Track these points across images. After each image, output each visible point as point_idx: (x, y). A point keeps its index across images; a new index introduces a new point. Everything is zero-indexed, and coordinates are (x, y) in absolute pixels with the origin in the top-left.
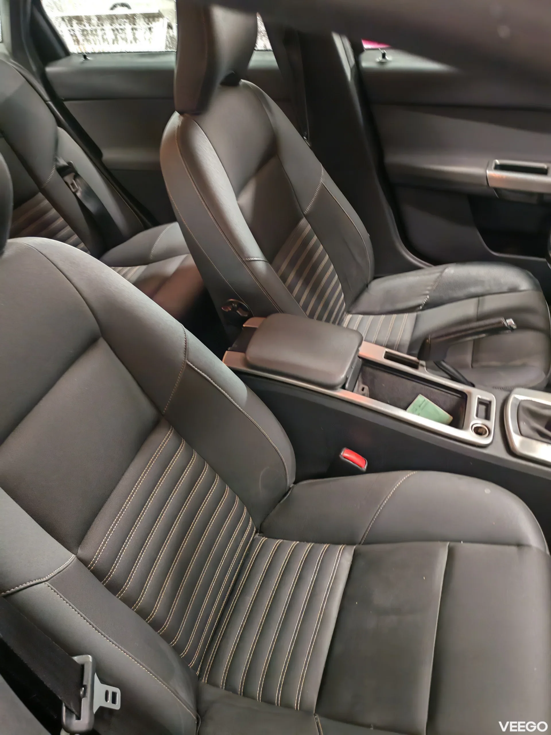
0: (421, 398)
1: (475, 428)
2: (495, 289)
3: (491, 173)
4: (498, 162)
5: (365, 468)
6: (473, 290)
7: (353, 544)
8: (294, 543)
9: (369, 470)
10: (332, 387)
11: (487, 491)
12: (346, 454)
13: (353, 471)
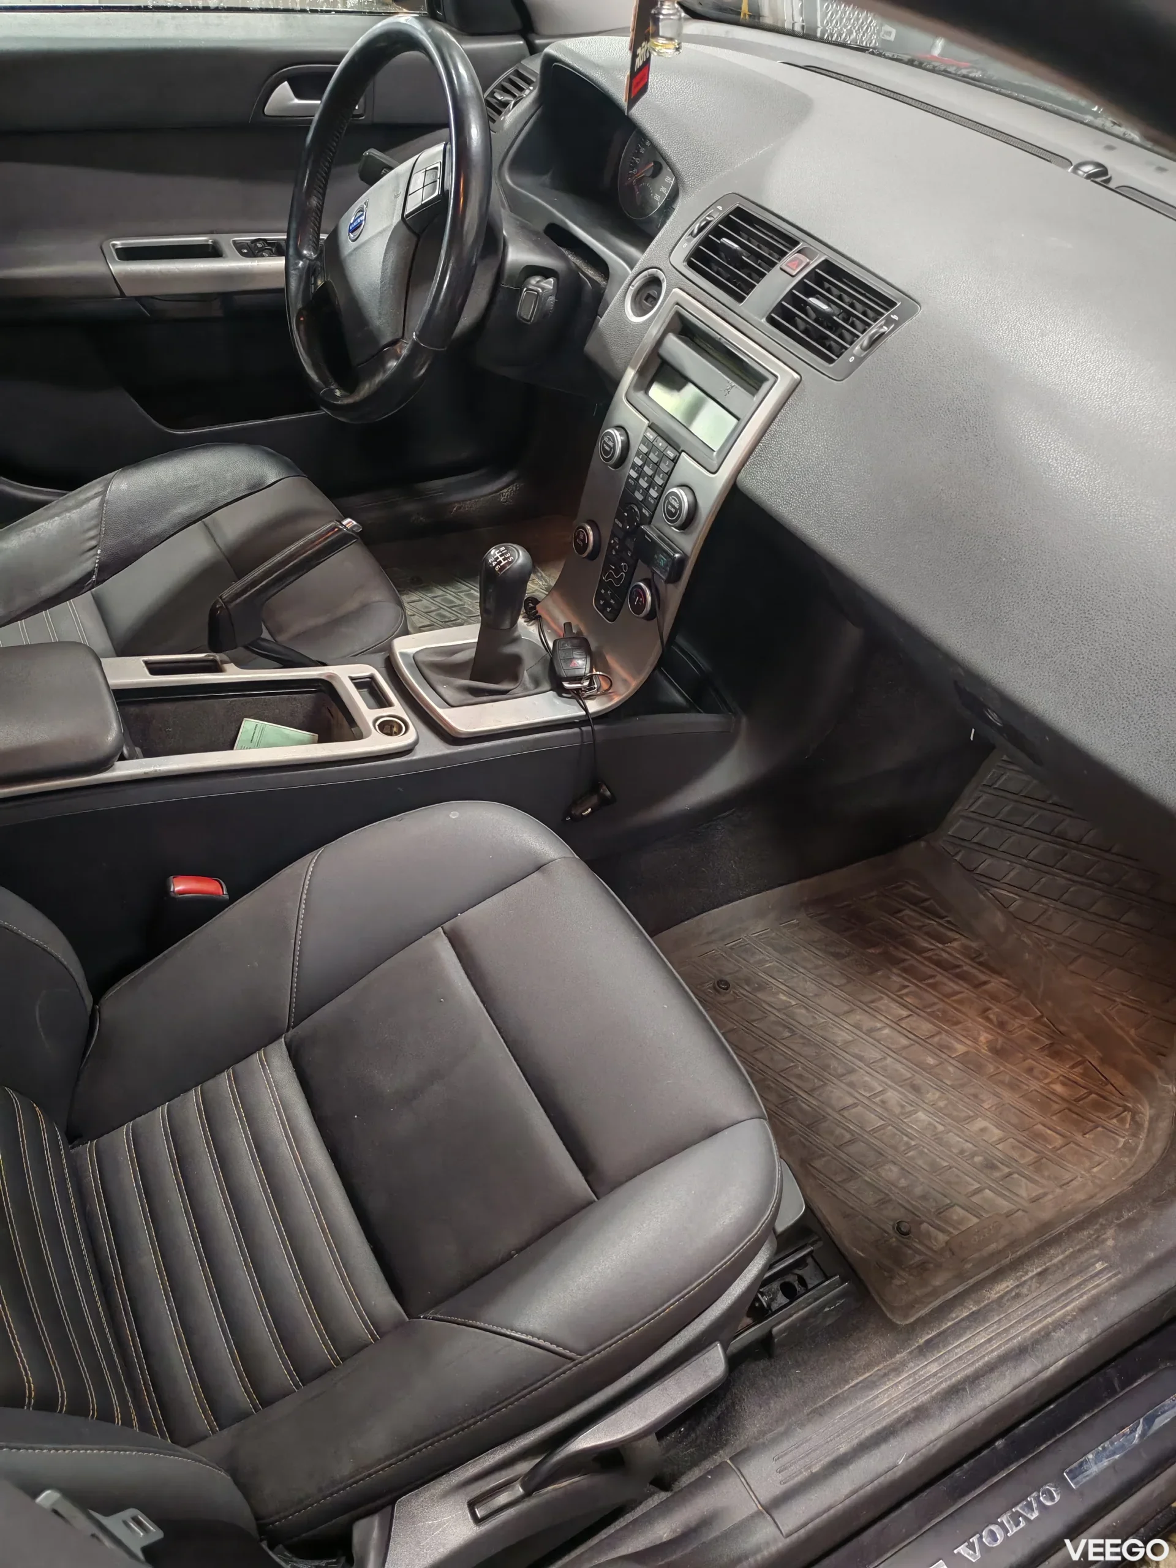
0: (249, 725)
1: (379, 725)
2: (225, 495)
3: (119, 268)
4: (119, 243)
5: (224, 893)
6: (183, 510)
7: (278, 1037)
8: (161, 1112)
9: (236, 893)
10: (104, 764)
11: (454, 815)
12: (179, 886)
13: (207, 909)
